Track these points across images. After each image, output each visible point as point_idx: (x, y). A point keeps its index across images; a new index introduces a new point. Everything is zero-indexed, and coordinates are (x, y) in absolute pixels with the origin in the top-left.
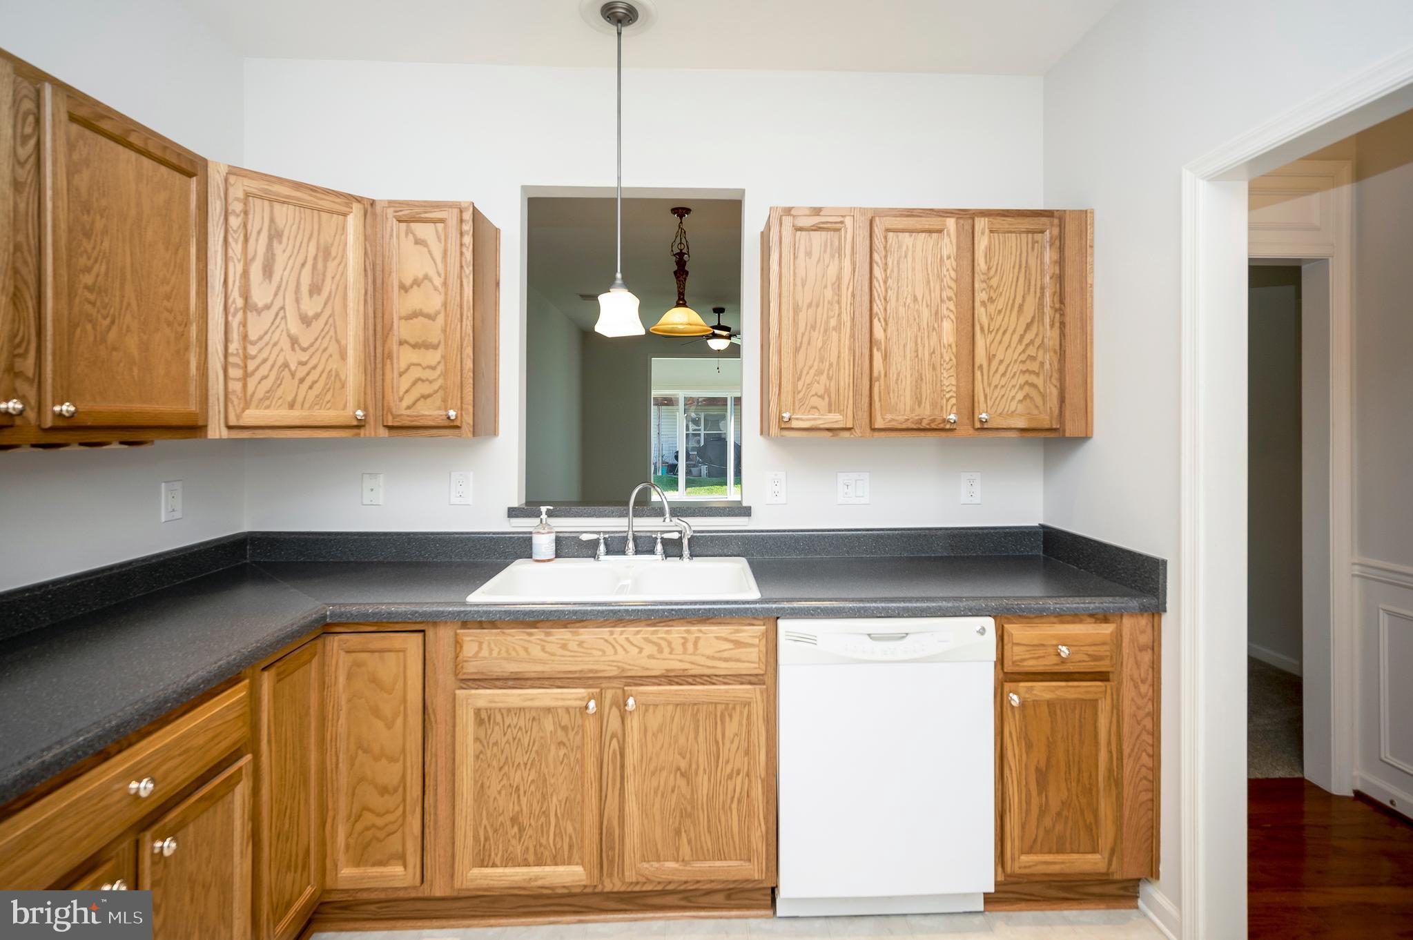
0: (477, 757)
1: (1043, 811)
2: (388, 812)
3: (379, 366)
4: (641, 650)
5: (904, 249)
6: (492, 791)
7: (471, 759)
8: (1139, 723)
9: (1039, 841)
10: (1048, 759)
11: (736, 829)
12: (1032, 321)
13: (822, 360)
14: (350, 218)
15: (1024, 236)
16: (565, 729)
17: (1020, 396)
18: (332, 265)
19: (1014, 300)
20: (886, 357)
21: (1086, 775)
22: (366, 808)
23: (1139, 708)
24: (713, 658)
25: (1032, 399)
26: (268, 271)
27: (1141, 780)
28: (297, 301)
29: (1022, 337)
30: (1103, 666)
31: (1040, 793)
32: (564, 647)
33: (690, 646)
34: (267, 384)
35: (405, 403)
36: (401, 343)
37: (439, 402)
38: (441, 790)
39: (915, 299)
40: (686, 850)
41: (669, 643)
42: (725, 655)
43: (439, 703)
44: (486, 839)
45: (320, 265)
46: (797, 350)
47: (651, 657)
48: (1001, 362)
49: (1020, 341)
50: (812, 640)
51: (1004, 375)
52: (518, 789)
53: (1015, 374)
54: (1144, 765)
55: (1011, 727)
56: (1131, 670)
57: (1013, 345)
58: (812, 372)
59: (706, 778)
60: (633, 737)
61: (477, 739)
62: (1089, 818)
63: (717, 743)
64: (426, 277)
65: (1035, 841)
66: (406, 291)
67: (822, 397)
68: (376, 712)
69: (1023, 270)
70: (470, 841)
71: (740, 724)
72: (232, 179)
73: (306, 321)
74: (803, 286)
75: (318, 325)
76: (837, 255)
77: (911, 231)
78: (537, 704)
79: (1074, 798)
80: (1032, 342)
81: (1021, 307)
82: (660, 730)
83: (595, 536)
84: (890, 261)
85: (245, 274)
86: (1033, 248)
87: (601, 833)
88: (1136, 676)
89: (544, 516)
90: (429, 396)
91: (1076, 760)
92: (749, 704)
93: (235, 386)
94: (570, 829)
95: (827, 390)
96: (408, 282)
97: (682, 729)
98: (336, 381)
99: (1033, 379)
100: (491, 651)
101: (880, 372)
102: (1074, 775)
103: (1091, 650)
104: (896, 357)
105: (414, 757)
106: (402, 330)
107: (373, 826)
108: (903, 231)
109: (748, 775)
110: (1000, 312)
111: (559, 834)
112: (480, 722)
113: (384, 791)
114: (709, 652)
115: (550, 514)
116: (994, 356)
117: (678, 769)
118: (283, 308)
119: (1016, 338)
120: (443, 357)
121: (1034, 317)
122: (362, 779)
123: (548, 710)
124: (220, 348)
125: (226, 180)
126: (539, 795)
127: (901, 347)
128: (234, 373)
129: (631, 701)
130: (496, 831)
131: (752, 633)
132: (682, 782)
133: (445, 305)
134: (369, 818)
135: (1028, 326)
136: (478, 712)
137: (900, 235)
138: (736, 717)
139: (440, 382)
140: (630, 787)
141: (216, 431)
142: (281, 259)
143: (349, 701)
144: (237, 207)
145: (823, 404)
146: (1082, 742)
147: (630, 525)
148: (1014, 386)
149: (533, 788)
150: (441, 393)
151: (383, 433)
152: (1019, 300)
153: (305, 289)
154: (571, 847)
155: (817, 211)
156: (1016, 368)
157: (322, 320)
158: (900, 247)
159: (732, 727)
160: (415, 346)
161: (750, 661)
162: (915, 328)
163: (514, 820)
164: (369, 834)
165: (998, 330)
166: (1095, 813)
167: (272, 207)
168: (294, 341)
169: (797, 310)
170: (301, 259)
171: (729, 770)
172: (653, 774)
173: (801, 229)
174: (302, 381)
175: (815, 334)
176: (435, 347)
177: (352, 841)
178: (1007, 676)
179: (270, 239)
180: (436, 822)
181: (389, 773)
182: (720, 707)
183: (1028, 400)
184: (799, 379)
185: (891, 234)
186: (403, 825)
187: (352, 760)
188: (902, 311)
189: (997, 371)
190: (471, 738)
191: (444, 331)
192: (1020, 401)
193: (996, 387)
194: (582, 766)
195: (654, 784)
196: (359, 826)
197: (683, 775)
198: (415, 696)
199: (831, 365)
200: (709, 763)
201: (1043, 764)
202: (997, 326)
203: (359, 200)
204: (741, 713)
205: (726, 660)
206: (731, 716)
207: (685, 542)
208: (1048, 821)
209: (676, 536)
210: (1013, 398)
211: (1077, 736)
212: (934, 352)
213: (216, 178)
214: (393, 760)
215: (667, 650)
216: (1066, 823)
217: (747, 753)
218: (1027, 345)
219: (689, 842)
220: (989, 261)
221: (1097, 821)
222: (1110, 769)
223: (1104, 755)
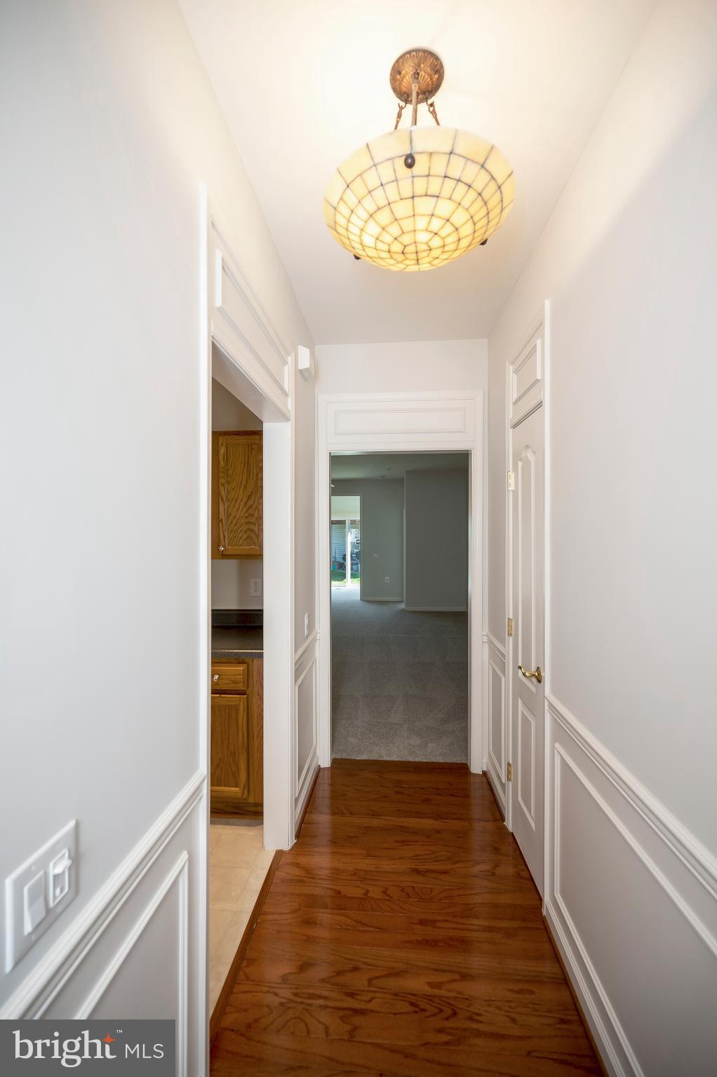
12: (252, 494)
15: (246, 446)
17: (245, 537)
19: (241, 482)
21: (232, 746)
25: (251, 538)
29: (246, 503)
30: (240, 687)
48: (234, 517)
49: (245, 506)
51: (236, 525)
53: (242, 524)
57: (241, 508)
62: (234, 768)
69: (246, 464)
79: (226, 757)
80: (251, 506)
81: (245, 486)
86: (251, 453)
88: (261, 693)
99: (252, 527)
102: (225, 744)
103: (233, 678)
110: (234, 489)
116: (230, 514)
119: (243, 503)
121: (252, 492)
135: (249, 497)
146: (229, 728)
148: (241, 531)
152: (244, 482)
156: (243, 521)
165: (233, 499)
166: (237, 766)
183: (249, 539)
189: (232, 523)
192: (245, 540)
193: (232, 531)
202: (232, 497)
210: (241, 537)
211: (226, 724)
218: (249, 508)
220: (227, 460)
221: (238, 770)
222: (243, 743)
223: (241, 735)
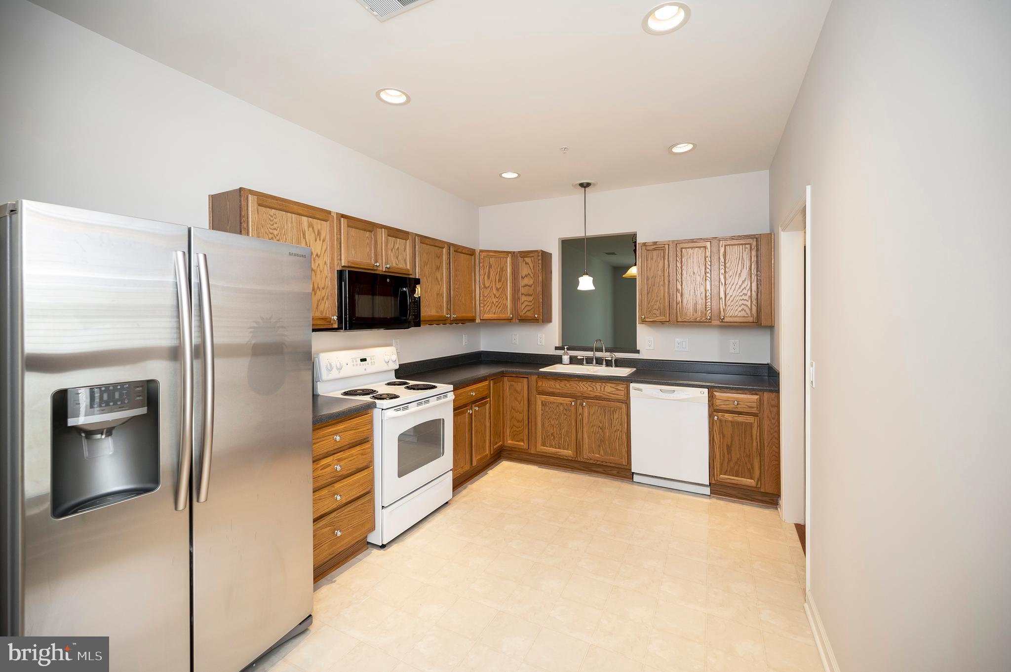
0: (542, 415)
1: (730, 461)
2: (519, 427)
3: (516, 301)
4: (588, 388)
5: (689, 254)
6: (546, 425)
7: (540, 415)
8: (771, 434)
9: (728, 470)
10: (732, 441)
11: (617, 448)
12: (745, 280)
13: (657, 296)
14: (508, 258)
15: (741, 246)
16: (566, 410)
17: (740, 309)
18: (504, 273)
19: (737, 272)
20: (682, 296)
21: (747, 451)
22: (514, 425)
23: (772, 429)
24: (610, 393)
25: (745, 311)
26: (489, 277)
27: (773, 456)
28: (496, 284)
29: (740, 286)
30: (754, 410)
31: (728, 454)
32: (565, 385)
33: (602, 389)
34: (489, 308)
35: (523, 312)
36: (522, 294)
37: (532, 312)
38: (533, 423)
39: (694, 273)
40: (602, 452)
41: (596, 387)
42: (613, 392)
43: (532, 399)
44: (545, 439)
45: (501, 274)
46: (648, 293)
47: (591, 391)
48: (731, 296)
49: (740, 288)
50: (641, 390)
51: (732, 301)
52: (553, 425)
53: (737, 301)
54: (774, 451)
55: (716, 428)
56: (768, 414)
57: (737, 289)
58: (654, 301)
59: (608, 430)
60: (586, 415)
61: (542, 410)
62: (749, 466)
63: (611, 420)
64: (529, 274)
65: (727, 471)
66: (523, 278)
67: (657, 310)
68: (516, 399)
69: (741, 259)
70: (540, 439)
71: (619, 414)
72: (481, 253)
73: (498, 290)
74: (650, 271)
75: (501, 290)
76: (662, 259)
77: (692, 248)
78: (558, 401)
79: (743, 458)
80: (745, 288)
81: (740, 274)
82: (594, 413)
83: (582, 357)
84: (683, 259)
85: (484, 278)
86: (745, 251)
87: (577, 443)
88: (770, 416)
89: (566, 350)
90: (530, 310)
91: (743, 444)
92: (622, 409)
93: (482, 309)
94: (568, 440)
95: (659, 308)
96: (524, 276)
97: (600, 414)
98: (505, 306)
99: (745, 302)
100: (545, 385)
101: (679, 301)
102: (742, 449)
103: (749, 404)
104: (686, 296)
105: (526, 413)
106: (522, 290)
107: (516, 431)
108: (688, 248)
109: (621, 431)
110: (730, 277)
111: (565, 441)
112: (543, 405)
113: (518, 421)
114: (609, 391)
115: (568, 349)
116: (728, 294)
117: (599, 426)
118: (492, 287)
119: (738, 286)
120: (533, 298)
121: (746, 278)
122: (513, 417)
123: (561, 404)
124: (478, 299)
125: (479, 254)
126: (559, 428)
127: (688, 291)
128: (482, 305)
129: (584, 403)
130: (547, 437)
131: (621, 387)
132: (601, 431)
133: (534, 282)
134: (515, 428)
135: (743, 282)
136: (542, 402)
137: (688, 249)
138: (617, 412)
139: (533, 306)
140: (585, 430)
141: (478, 321)
142: (492, 273)
143: (510, 395)
144: (482, 261)
145: (658, 313)
146: (745, 438)
147: (594, 354)
148: (737, 306)
149: (557, 426)
150: (533, 309)
151: (517, 321)
152: (739, 272)
153: (497, 280)
154: (568, 445)
155: (655, 243)
156: (738, 298)
157: (502, 288)
158: (688, 254)
159: (616, 416)
160: (526, 295)
161: (621, 395)
162: (694, 284)
163: (552, 434)
164: (515, 433)
165: (730, 284)
166: (752, 465)
167: (489, 259)
168: (495, 296)
169: (648, 279)
170: (496, 273)
171: (615, 429)
172: (592, 427)
173: (649, 250)
174: (497, 306)
175: (654, 288)
176: (531, 295)
177: (511, 434)
178: (713, 410)
179: (489, 268)
180: (532, 432)
181: (520, 416)
182: (612, 409)
183: (743, 311)
184: (649, 304)
185: (683, 250)
186: (523, 431)
187: (511, 411)
188: (688, 278)
189: (729, 300)
190: (540, 409)
191: (534, 290)
192: (740, 311)
193: (729, 306)
194: (571, 422)
195: (592, 430)
196: (512, 430)
197: (601, 429)
198: (526, 396)
199: (661, 299)
200: (609, 426)
201: (729, 444)
202: (729, 282)
203: (510, 252)
204: (619, 412)
205: (613, 394)
206: (616, 412)
207: (613, 361)
208: (732, 465)
209: (610, 359)
210: (737, 310)
211: (743, 435)
212: (702, 293)
213: (477, 254)
214: (520, 413)
215: (595, 389)
216: (739, 466)
217: (621, 424)
218: (743, 290)
219: (603, 450)
220: (725, 257)
221: (753, 468)
222: (757, 449)
223: (755, 444)
